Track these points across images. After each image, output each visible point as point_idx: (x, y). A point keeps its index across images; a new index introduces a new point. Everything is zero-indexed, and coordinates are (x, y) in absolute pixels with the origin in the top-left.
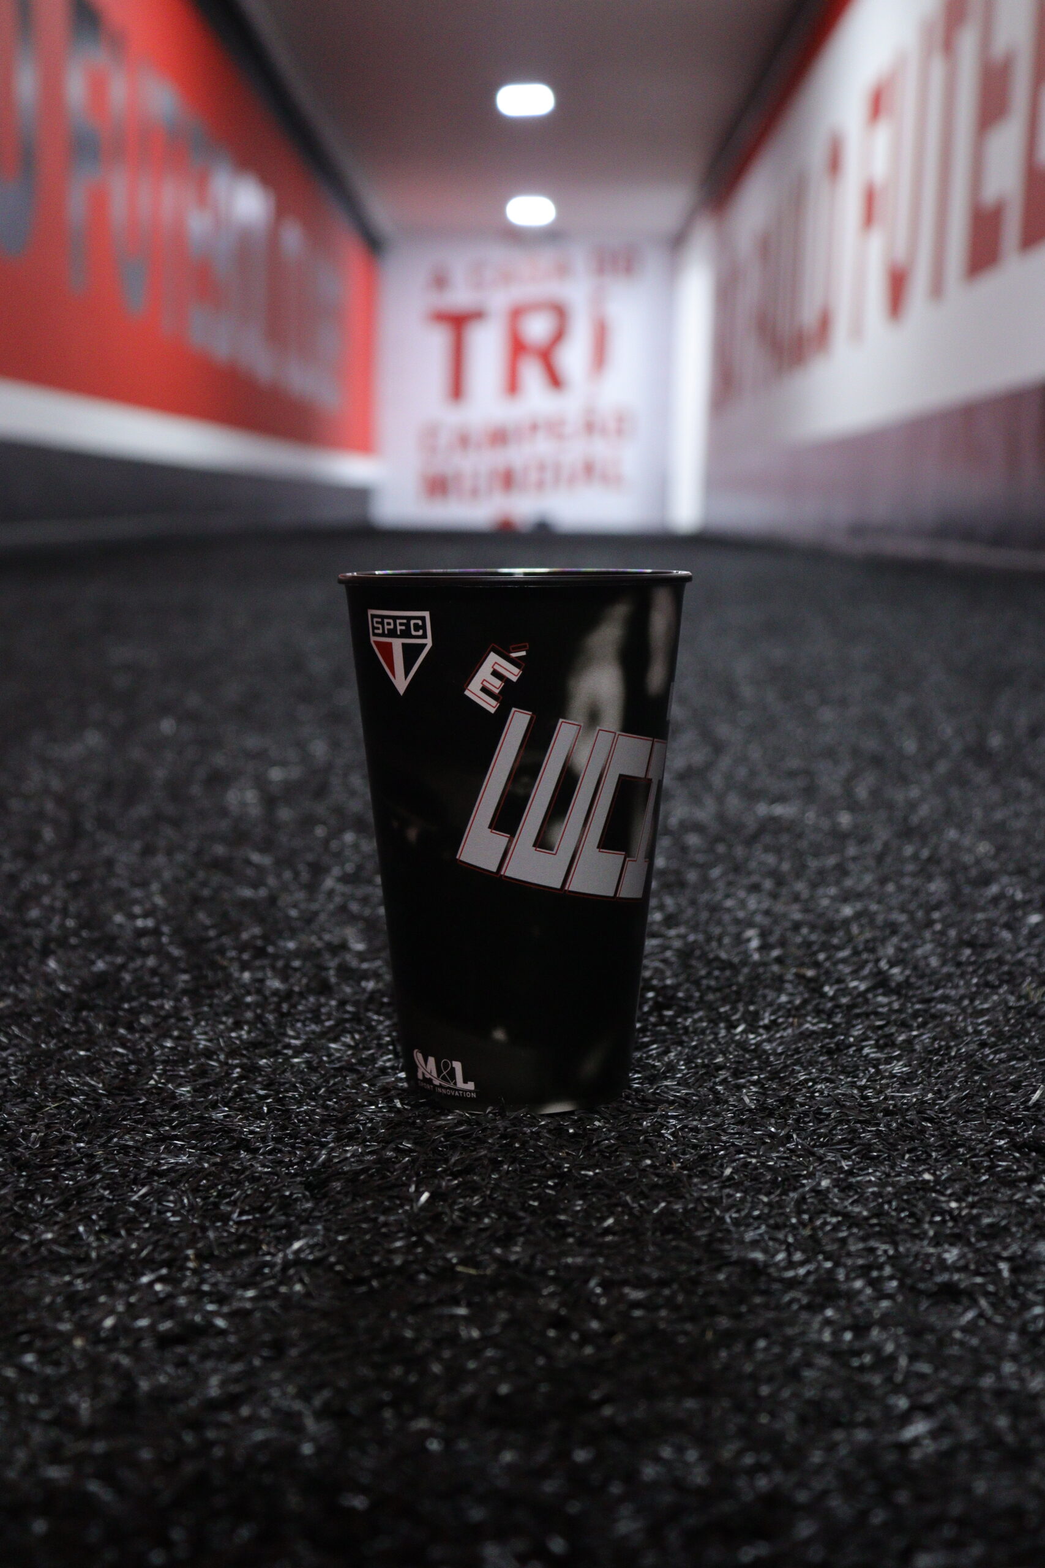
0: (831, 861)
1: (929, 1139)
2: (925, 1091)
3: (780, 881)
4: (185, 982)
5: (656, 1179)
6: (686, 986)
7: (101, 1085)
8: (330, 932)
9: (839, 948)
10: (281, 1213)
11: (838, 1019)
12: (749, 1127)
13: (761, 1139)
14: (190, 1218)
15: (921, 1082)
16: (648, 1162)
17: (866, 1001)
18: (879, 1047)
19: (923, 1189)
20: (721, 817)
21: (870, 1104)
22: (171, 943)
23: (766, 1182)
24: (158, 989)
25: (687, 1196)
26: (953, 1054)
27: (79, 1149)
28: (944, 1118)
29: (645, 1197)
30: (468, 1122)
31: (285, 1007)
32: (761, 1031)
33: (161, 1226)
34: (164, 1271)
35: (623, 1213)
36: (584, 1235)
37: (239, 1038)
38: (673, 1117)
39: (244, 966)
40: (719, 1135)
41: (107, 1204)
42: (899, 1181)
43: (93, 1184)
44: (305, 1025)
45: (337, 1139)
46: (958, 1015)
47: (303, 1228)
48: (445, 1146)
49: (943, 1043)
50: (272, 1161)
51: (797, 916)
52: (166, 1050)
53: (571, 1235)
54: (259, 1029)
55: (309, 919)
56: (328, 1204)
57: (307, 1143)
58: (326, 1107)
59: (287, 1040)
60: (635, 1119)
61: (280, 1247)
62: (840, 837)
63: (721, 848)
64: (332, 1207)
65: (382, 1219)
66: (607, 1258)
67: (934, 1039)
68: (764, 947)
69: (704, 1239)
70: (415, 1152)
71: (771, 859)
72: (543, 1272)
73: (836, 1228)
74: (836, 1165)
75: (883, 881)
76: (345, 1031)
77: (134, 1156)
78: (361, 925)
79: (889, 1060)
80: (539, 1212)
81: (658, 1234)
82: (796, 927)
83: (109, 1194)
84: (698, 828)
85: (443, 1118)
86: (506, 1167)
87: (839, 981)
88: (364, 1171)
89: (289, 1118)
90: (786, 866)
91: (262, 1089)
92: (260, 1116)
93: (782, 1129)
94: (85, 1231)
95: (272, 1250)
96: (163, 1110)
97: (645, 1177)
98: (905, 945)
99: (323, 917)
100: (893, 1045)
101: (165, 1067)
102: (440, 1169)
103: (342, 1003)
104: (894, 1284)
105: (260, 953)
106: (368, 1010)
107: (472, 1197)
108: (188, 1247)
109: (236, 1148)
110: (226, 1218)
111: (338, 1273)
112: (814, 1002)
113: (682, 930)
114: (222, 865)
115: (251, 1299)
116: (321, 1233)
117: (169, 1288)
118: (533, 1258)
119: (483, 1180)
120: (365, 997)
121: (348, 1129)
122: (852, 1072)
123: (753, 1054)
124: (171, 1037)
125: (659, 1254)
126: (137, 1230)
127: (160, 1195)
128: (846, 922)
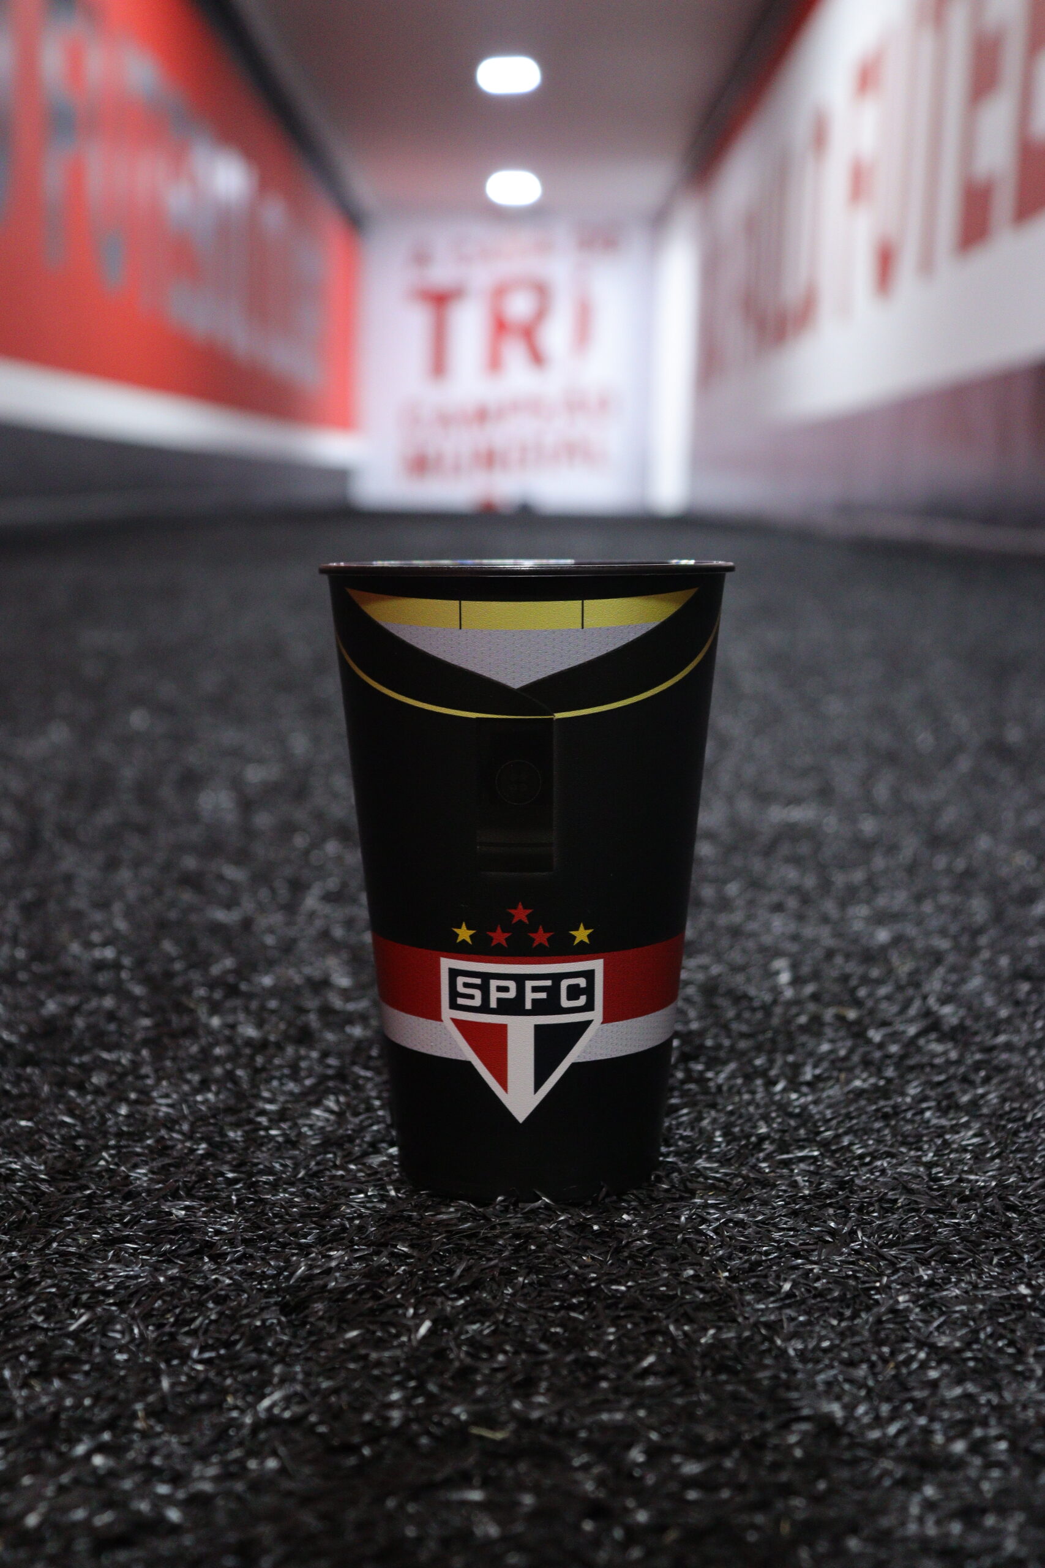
0: (858, 876)
1: (1017, 1235)
2: (1003, 1172)
3: (805, 899)
4: (146, 1029)
5: (701, 1296)
6: (714, 1031)
7: (42, 1167)
8: (311, 964)
9: (879, 982)
10: (251, 1348)
11: (890, 1072)
12: (805, 1221)
13: (819, 1240)
14: (141, 1355)
15: (998, 1156)
16: (691, 1272)
17: (919, 1050)
18: (943, 1111)
19: (1020, 1307)
20: (733, 822)
21: (941, 1188)
22: (132, 979)
23: (834, 1300)
24: (114, 1038)
25: (740, 1319)
26: (1029, 1119)
27: (10, 1259)
28: (1029, 1205)
29: (690, 1321)
30: (474, 1216)
31: (259, 1060)
32: (805, 1089)
33: (105, 1369)
34: (106, 1436)
35: (665, 1344)
36: (619, 1378)
37: (206, 1101)
38: (713, 1206)
39: (215, 1008)
40: (769, 1231)
41: (41, 1338)
42: (990, 1296)
43: (26, 1307)
44: (282, 1084)
45: (321, 1241)
46: (1026, 1069)
47: (277, 1370)
48: (447, 1251)
49: (1016, 1105)
50: (242, 1273)
51: (828, 940)
52: (121, 1118)
53: (605, 1378)
54: (229, 1090)
55: (288, 947)
56: (310, 1333)
57: (284, 1246)
58: (308, 1196)
59: (261, 1105)
60: (669, 1210)
61: (249, 1399)
62: (866, 846)
63: (737, 861)
64: (313, 1339)
65: (374, 1356)
66: (650, 1410)
67: (1003, 1099)
68: (797, 981)
69: (766, 1382)
70: (411, 1257)
71: (792, 874)
72: (572, 1434)
73: (924, 1366)
74: (913, 1273)
75: (919, 898)
76: (328, 1091)
77: (76, 1266)
78: (345, 955)
79: (955, 1129)
80: (564, 1343)
81: (709, 1373)
82: (830, 954)
83: (44, 1321)
84: (711, 836)
85: (444, 1210)
86: (521, 1279)
87: (885, 1024)
88: (352, 1288)
89: (263, 1213)
90: (810, 882)
91: (232, 1171)
92: (228, 1209)
93: (845, 1224)
94: (13, 1376)
95: (240, 1403)
96: (114, 1199)
97: (688, 1293)
98: (954, 977)
99: (303, 945)
100: (958, 1107)
101: (118, 1142)
102: (442, 1285)
103: (325, 1054)
104: (1003, 1445)
105: (232, 991)
106: (354, 1063)
107: (483, 1323)
108: (136, 1400)
109: (199, 1253)
110: (185, 1356)
111: (321, 1435)
112: (861, 1050)
113: (703, 959)
114: (192, 881)
115: (216, 1479)
116: (300, 1377)
117: (111, 1463)
118: (560, 1414)
119: (494, 1298)
120: (349, 1047)
121: (332, 1226)
122: (915, 1143)
123: (799, 1121)
124: (127, 1100)
125: (713, 1404)
126: (76, 1372)
127: (106, 1322)
128: (884, 949)
